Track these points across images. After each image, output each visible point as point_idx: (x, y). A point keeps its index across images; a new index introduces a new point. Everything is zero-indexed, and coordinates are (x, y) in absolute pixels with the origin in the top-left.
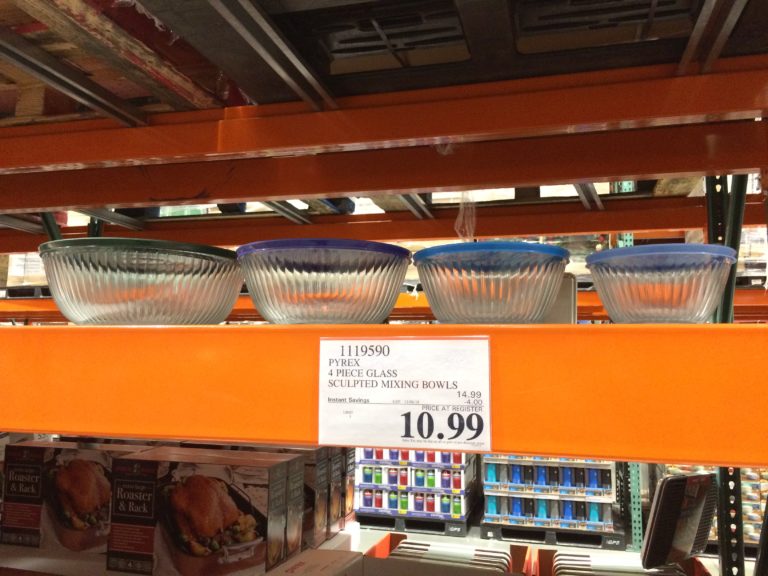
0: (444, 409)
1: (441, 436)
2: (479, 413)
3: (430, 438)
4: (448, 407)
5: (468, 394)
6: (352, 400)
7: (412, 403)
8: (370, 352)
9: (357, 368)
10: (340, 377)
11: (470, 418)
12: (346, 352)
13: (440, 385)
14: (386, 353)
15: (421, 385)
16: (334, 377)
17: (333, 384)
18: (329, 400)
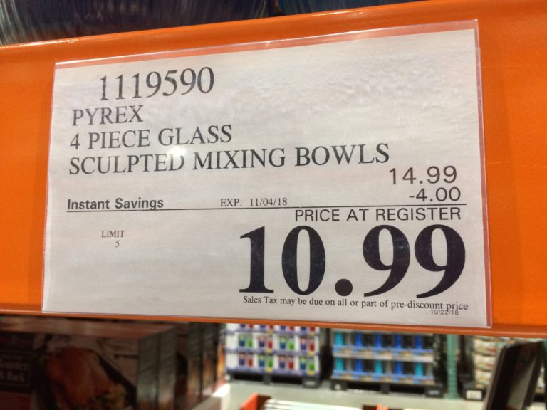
0: (352, 215)
1: (344, 288)
2: (452, 224)
3: (316, 295)
4: (364, 210)
5: (420, 174)
6: (122, 206)
7: (269, 204)
8: (167, 87)
9: (136, 126)
10: (97, 151)
11: (425, 237)
12: (112, 92)
13: (342, 156)
14: (206, 86)
15: (291, 157)
16: (82, 152)
17: (78, 167)
18: (71, 205)
